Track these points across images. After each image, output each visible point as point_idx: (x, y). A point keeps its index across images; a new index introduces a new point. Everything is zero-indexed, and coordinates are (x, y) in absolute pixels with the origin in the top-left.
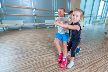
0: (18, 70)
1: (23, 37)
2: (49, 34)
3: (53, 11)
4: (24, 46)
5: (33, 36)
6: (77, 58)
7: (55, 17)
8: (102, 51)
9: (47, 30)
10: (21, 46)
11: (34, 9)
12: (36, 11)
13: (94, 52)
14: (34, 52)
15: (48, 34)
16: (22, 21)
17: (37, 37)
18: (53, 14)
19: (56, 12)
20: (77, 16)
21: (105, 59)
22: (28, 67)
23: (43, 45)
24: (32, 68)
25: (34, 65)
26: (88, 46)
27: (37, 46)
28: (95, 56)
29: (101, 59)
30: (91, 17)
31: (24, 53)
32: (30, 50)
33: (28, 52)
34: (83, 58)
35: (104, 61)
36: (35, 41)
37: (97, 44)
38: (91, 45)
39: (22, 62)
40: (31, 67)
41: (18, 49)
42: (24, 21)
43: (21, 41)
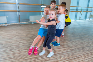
0: (3, 59)
1: (6, 33)
2: (33, 31)
3: (39, 5)
4: (7, 41)
5: (16, 33)
6: (56, 54)
7: (41, 11)
8: (85, 49)
9: (31, 26)
10: (5, 42)
11: (17, 4)
12: (20, 6)
13: (77, 50)
14: (16, 47)
15: (31, 31)
16: (5, 17)
17: (19, 34)
18: (39, 8)
19: (42, 7)
20: (52, 14)
21: (85, 56)
22: (11, 58)
23: (25, 41)
24: (15, 59)
25: (16, 57)
26: (72, 44)
27: (20, 42)
28: (75, 53)
29: (80, 56)
30: (87, 10)
31: (7, 47)
32: (13, 46)
33: (11, 47)
34: (62, 54)
35: (84, 58)
36: (18, 38)
37: (83, 42)
38: (77, 43)
39: (6, 54)
40: (13, 58)
41: (3, 44)
42: (7, 17)
43: (4, 37)
